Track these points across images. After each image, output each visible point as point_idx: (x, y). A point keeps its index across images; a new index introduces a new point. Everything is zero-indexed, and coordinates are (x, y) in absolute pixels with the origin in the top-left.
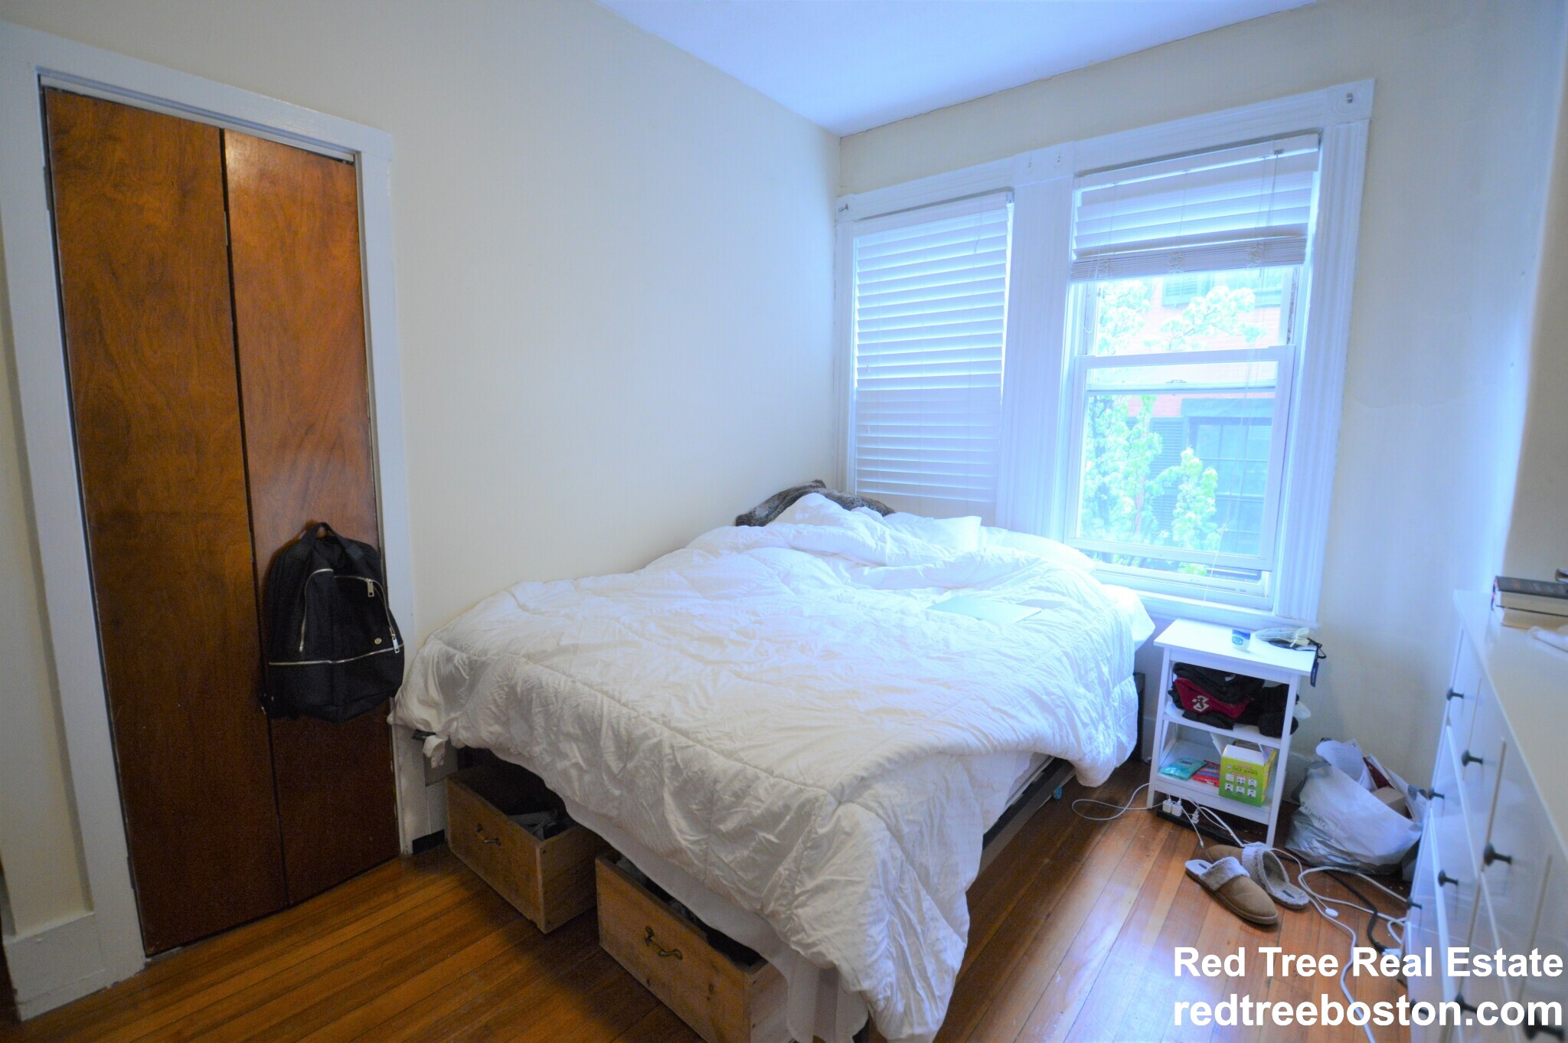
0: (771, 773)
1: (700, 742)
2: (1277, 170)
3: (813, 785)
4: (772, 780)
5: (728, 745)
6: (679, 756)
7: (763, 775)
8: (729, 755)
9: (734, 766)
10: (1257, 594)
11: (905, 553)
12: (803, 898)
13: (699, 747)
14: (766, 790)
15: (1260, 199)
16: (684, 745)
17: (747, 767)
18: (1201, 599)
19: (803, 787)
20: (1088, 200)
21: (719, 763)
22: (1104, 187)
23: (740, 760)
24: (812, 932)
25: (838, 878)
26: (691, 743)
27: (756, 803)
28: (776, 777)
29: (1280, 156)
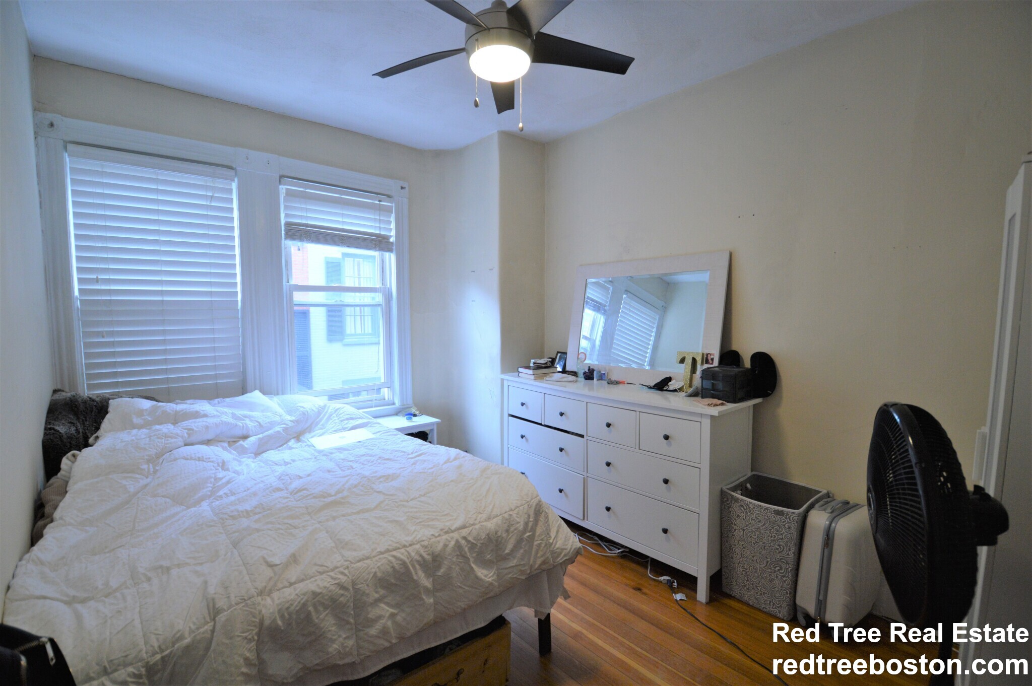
0: (511, 510)
1: (474, 524)
2: (380, 209)
3: (532, 499)
4: (516, 512)
5: (484, 516)
6: (470, 538)
7: (511, 513)
8: (489, 519)
9: (498, 520)
10: (381, 400)
11: (257, 423)
12: (555, 542)
13: (477, 527)
14: (517, 517)
15: (375, 220)
16: (468, 532)
17: (503, 515)
18: (372, 407)
19: (528, 504)
20: (289, 193)
21: (491, 525)
22: (299, 189)
23: (497, 516)
24: (566, 547)
25: (558, 523)
26: (471, 528)
27: (518, 525)
28: (515, 509)
29: (381, 203)
